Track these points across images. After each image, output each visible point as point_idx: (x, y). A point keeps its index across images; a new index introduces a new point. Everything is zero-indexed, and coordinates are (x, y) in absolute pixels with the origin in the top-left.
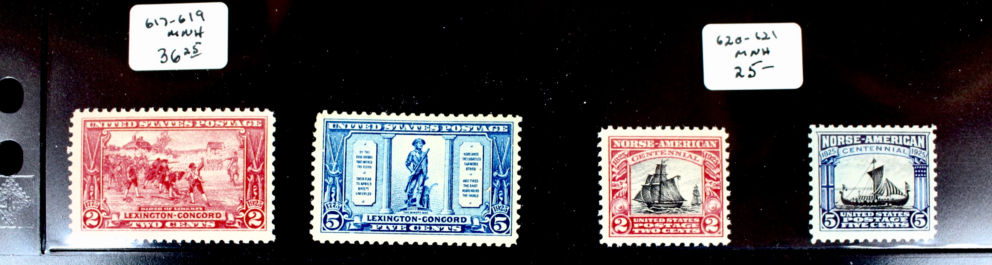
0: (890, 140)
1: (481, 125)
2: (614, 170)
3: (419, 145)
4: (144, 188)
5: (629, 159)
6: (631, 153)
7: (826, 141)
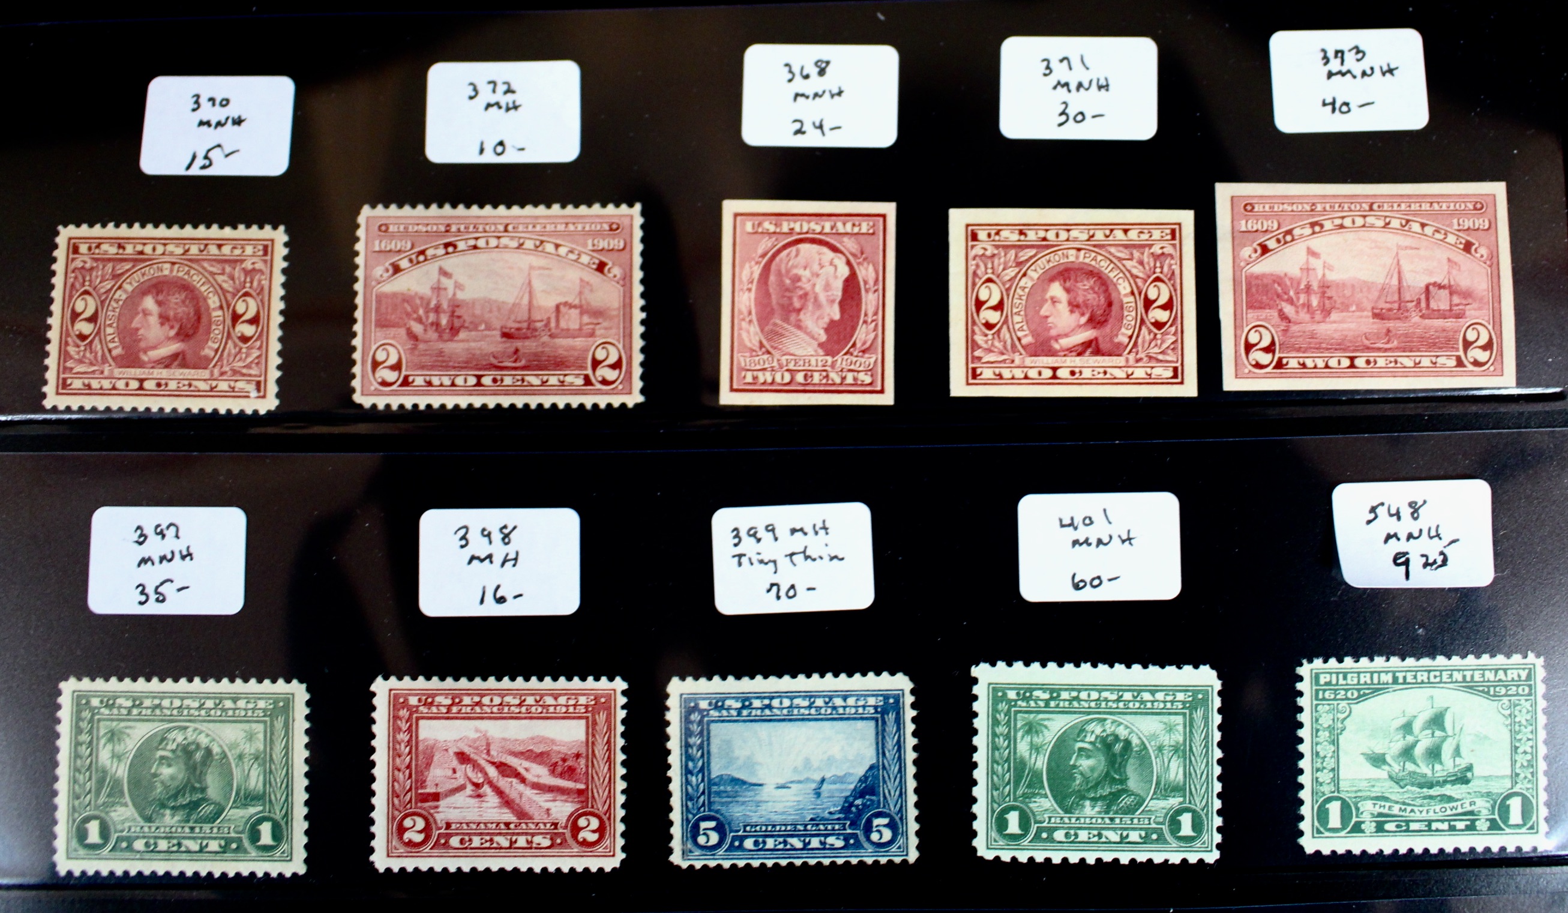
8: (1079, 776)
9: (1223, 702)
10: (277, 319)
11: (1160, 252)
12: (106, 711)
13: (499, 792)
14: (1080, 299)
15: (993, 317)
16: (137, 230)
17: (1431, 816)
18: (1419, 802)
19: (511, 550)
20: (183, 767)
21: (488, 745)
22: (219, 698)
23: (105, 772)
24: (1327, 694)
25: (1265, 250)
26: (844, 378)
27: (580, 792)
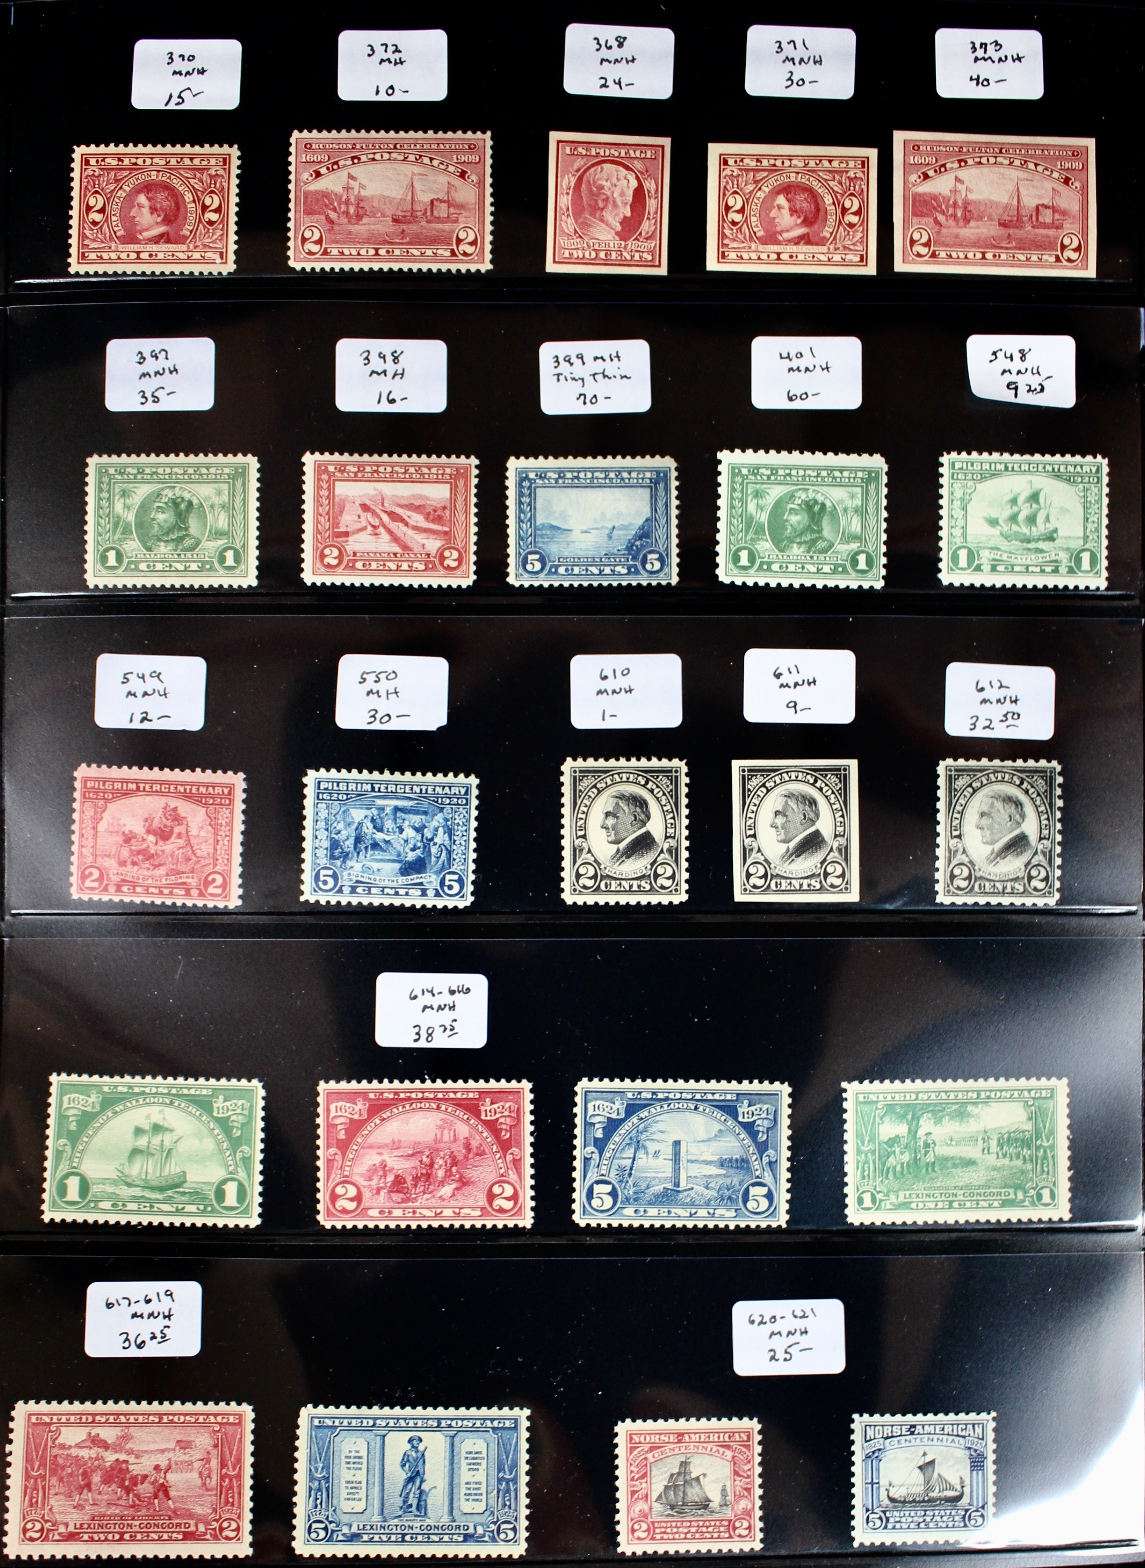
0: (943, 1429)
1: (484, 1420)
2: (632, 1468)
3: (415, 1443)
4: (100, 1493)
5: (650, 1456)
6: (652, 1449)
7: (870, 1433)
8: (789, 528)
9: (889, 479)
10: (234, 209)
11: (853, 176)
12: (119, 477)
13: (390, 532)
14: (798, 207)
15: (737, 217)
16: (131, 148)
17: (1029, 562)
18: (1020, 552)
19: (399, 368)
20: (173, 513)
21: (383, 499)
22: (198, 467)
23: (119, 517)
24: (960, 476)
25: (926, 176)
26: (632, 257)
27: (445, 533)
